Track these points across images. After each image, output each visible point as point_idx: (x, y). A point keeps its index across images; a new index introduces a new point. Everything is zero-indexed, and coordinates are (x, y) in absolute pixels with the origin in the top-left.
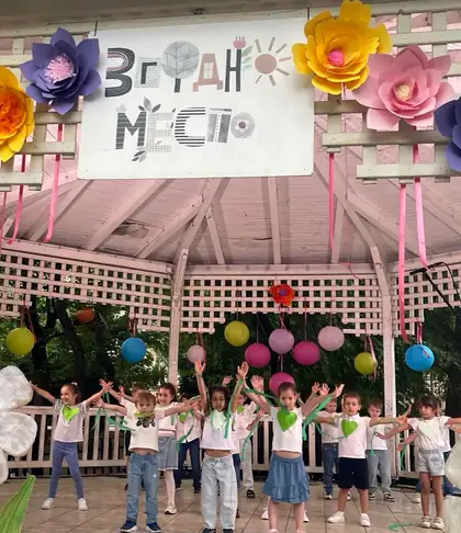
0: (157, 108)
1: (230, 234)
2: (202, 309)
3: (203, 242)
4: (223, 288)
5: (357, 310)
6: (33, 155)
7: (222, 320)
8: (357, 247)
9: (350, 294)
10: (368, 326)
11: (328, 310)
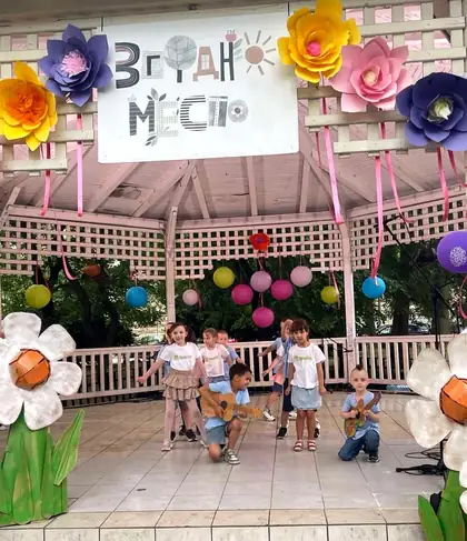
0: (163, 97)
1: (213, 192)
2: (192, 258)
3: (189, 200)
4: (209, 239)
5: (322, 251)
6: (57, 143)
7: (210, 267)
8: (321, 199)
9: (316, 238)
10: (331, 264)
11: (298, 253)
